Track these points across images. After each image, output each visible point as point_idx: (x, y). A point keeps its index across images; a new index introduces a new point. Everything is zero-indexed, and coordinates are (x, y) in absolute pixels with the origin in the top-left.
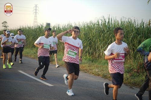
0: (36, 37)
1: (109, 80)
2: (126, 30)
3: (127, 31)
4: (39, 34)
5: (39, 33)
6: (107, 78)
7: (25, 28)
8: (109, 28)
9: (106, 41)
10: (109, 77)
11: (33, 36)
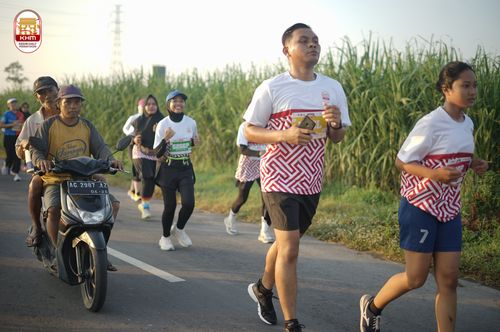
0: (120, 113)
1: (372, 255)
2: (427, 82)
3: (428, 85)
4: (129, 103)
5: (130, 98)
6: (368, 249)
7: (82, 84)
8: (366, 77)
9: (359, 123)
10: (374, 246)
11: (110, 110)
